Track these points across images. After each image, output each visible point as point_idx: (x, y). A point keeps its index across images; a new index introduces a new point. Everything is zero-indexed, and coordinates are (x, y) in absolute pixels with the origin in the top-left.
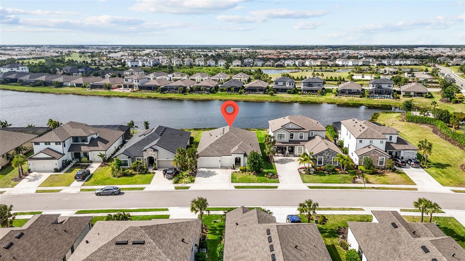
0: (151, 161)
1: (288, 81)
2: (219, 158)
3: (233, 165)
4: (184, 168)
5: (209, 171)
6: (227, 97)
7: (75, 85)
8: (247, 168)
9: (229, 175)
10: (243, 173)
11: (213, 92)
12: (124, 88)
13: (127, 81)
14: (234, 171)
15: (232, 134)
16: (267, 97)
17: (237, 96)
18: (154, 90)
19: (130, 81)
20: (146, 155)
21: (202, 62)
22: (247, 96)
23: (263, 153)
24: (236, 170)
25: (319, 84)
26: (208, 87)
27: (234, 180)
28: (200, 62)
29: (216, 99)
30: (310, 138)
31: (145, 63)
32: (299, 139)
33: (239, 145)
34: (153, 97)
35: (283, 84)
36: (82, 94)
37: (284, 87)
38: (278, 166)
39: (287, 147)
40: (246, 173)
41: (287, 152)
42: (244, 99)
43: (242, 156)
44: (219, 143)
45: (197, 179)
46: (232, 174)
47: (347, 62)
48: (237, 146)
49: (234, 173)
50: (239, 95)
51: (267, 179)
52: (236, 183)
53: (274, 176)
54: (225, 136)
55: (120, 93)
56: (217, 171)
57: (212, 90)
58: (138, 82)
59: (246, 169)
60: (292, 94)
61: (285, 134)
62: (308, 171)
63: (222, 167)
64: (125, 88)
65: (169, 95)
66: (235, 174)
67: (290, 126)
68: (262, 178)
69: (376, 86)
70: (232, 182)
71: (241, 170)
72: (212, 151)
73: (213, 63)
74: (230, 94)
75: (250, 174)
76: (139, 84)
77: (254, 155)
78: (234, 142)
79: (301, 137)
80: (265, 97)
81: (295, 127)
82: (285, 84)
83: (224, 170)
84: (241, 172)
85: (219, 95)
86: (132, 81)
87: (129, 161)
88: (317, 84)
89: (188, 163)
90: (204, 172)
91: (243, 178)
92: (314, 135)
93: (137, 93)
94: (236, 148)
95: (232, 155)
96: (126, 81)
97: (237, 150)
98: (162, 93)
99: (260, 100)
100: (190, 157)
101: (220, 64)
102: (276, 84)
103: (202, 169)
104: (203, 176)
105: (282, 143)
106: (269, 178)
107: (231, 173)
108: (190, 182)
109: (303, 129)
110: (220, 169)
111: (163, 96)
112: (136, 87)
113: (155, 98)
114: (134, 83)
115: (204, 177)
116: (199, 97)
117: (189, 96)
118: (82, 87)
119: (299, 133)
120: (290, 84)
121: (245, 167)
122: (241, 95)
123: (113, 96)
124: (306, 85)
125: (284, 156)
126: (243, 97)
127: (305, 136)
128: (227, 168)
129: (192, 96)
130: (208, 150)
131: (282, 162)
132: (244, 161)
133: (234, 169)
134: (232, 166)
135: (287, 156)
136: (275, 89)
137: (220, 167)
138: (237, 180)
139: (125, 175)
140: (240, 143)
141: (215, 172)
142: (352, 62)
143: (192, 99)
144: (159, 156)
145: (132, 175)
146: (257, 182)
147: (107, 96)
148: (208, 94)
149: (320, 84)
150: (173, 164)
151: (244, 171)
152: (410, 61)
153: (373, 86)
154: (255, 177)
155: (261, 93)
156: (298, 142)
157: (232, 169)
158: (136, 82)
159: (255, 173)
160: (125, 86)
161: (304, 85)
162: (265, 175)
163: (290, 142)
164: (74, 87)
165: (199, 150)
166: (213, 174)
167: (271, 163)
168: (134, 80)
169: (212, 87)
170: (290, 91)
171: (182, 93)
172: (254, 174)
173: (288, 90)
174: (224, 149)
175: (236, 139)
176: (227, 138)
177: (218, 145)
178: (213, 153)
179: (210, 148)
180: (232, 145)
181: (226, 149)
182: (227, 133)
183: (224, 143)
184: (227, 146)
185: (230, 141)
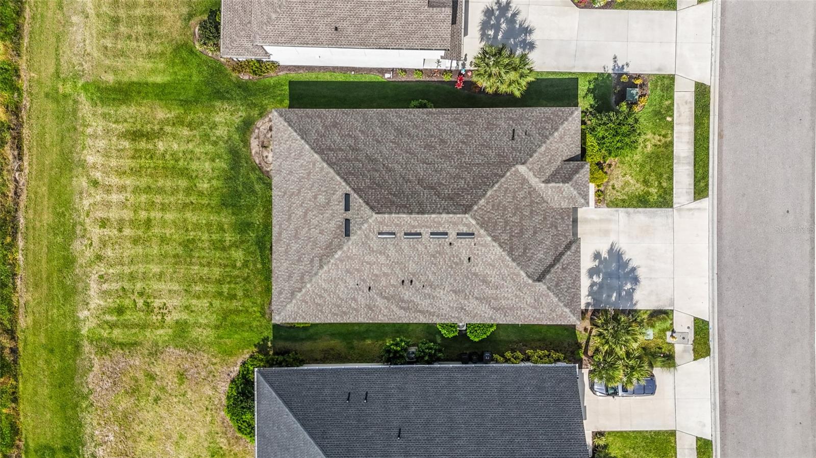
44: (525, 249)
174: (549, 231)
175: (507, 189)
176: (501, 222)
177: (532, 251)
178: (572, 267)
179: (551, 279)
180: (532, 202)
181: (546, 225)
182: (478, 219)
183: (522, 232)
184: (537, 221)
185: (515, 212)
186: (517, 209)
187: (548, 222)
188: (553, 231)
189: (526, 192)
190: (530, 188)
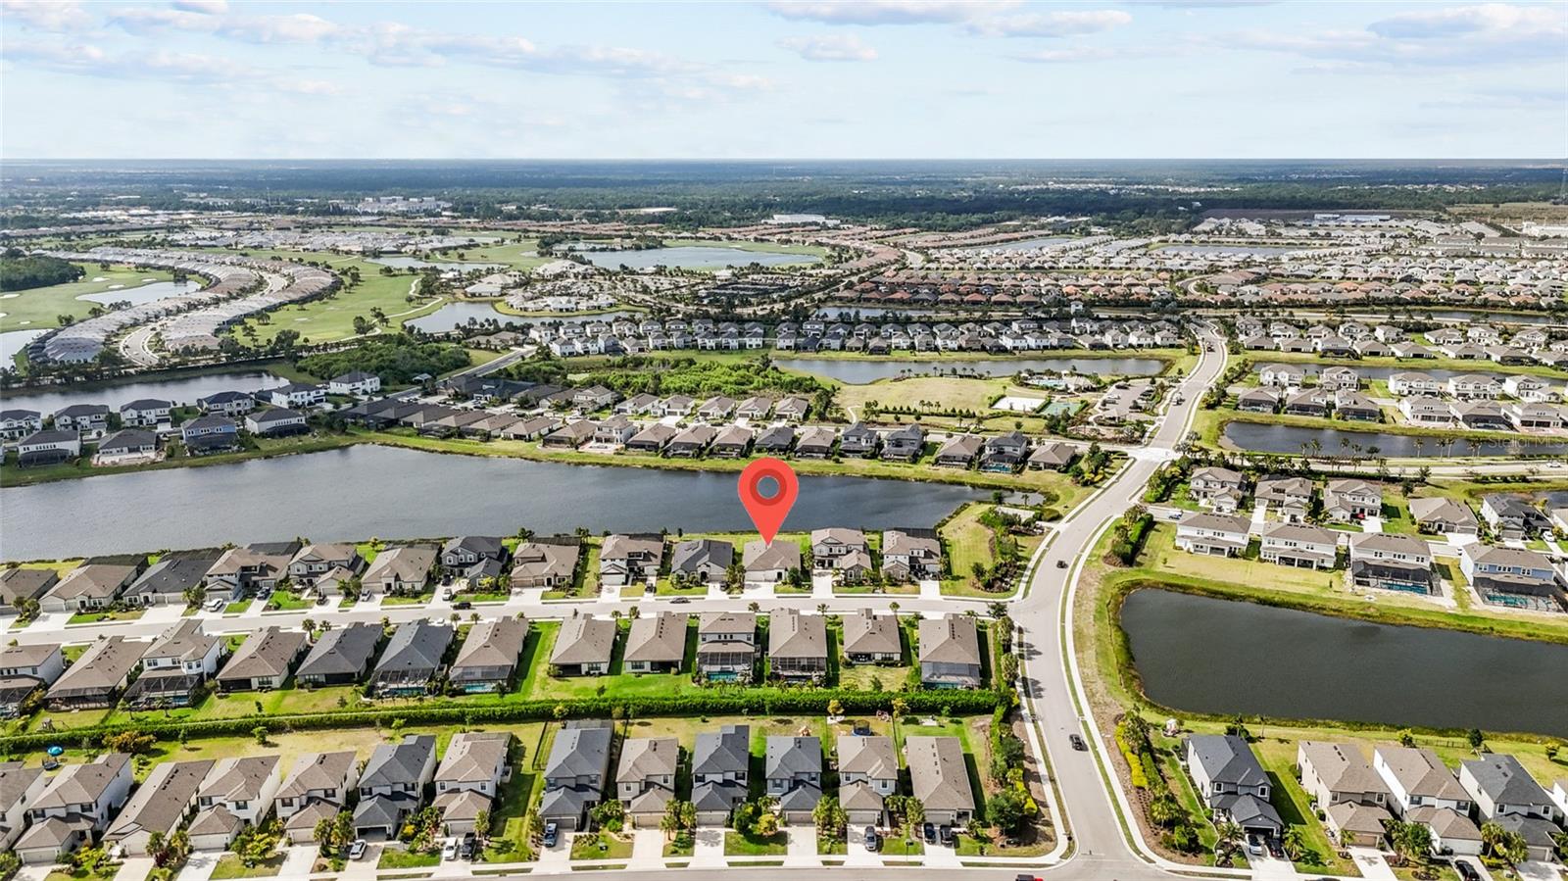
0: (704, 575)
2: (763, 572)
4: (734, 581)
5: (755, 584)
9: (772, 587)
14: (776, 583)
20: (700, 571)
23: (802, 567)
24: (778, 583)
27: (776, 591)
30: (848, 552)
32: (837, 552)
38: (815, 579)
39: (826, 560)
41: (826, 565)
43: (783, 571)
44: (763, 558)
45: (745, 590)
48: (780, 561)
49: (777, 585)
52: (778, 593)
53: (810, 588)
56: (762, 583)
61: (824, 547)
62: (839, 583)
63: (766, 581)
68: (800, 589)
70: (775, 593)
71: (782, 582)
72: (757, 565)
75: (790, 586)
77: (794, 571)
78: (777, 558)
79: (840, 551)
81: (833, 541)
83: (768, 583)
84: (782, 584)
87: (686, 575)
89: (737, 576)
90: (751, 585)
91: (784, 590)
94: (779, 563)
95: (775, 569)
97: (780, 565)
100: (738, 571)
103: (749, 582)
104: (750, 588)
105: (822, 556)
106: (806, 589)
107: (774, 585)
108: (741, 592)
109: (842, 543)
119: (838, 547)
121: (786, 580)
125: (822, 569)
127: (844, 551)
128: (770, 581)
130: (753, 564)
131: (820, 575)
132: (785, 575)
133: (777, 581)
134: (775, 579)
135: (825, 569)
137: (764, 580)
138: (779, 591)
139: (684, 587)
140: (782, 559)
141: (760, 584)
144: (711, 571)
145: (690, 588)
146: (796, 593)
150: (726, 579)
151: (785, 584)
154: (794, 589)
156: (836, 556)
157: (775, 581)
162: (803, 587)
163: (829, 556)
165: (745, 563)
166: (759, 586)
167: (810, 576)
172: (793, 586)
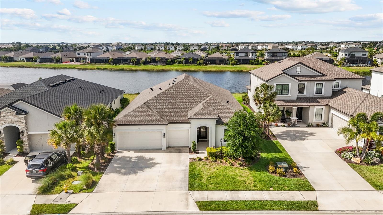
1: (251, 52)
2: (163, 129)
3: (194, 143)
5: (139, 158)
6: (185, 68)
7: (25, 60)
8: (226, 150)
9: (184, 168)
10: (215, 161)
11: (169, 64)
12: (76, 62)
13: (80, 55)
14: (195, 156)
15: (191, 83)
16: (229, 67)
17: (195, 67)
18: (105, 63)
19: (82, 54)
21: (162, 47)
22: (206, 66)
24: (200, 155)
25: (283, 54)
26: (164, 58)
27: (196, 182)
28: (160, 47)
29: (172, 70)
30: (335, 94)
31: (108, 47)
32: (315, 94)
33: (204, 101)
34: (102, 68)
35: (245, 55)
36: (28, 66)
37: (246, 58)
39: (295, 109)
40: (224, 161)
41: (294, 118)
42: (203, 69)
44: (164, 100)
45: (105, 179)
46: (191, 165)
47: (296, 46)
48: (202, 103)
49: (196, 163)
50: (198, 66)
51: (277, 177)
52: (202, 189)
53: (293, 171)
54: (176, 86)
55: (68, 65)
56: (158, 157)
57: (169, 61)
58: (91, 55)
59: (221, 151)
60: (256, 64)
61: (290, 84)
63: (170, 149)
64: (78, 62)
65: (121, 66)
66: (199, 166)
67: (299, 70)
68: (263, 174)
69: (349, 55)
70: (192, 187)
71: (211, 154)
72: (149, 115)
73: (172, 47)
74: (188, 65)
75: (232, 165)
76: (91, 57)
77: (245, 121)
78: (195, 98)
79: (319, 91)
80: (226, 67)
81: (306, 71)
82: (246, 55)
83: (174, 155)
84: (210, 158)
85: (175, 66)
86: (85, 55)
88: (281, 54)
89: (84, 141)
90: (127, 161)
91: (218, 176)
92: (339, 88)
93: (87, 65)
94: (200, 106)
95: (191, 121)
96: (78, 55)
97: (202, 111)
98: (113, 65)
99: (221, 70)
100: (91, 125)
101: (179, 49)
102: (237, 55)
103: (126, 154)
104: (122, 171)
105: (285, 101)
106: (281, 175)
107: (188, 162)
108: (85, 187)
109: (323, 75)
110: (164, 151)
111: (114, 67)
112: (88, 61)
113: (105, 69)
114: (87, 56)
115: (124, 174)
116: (153, 68)
117: (143, 67)
118: (32, 61)
119: (316, 83)
120: (253, 55)
121: (219, 149)
122: (199, 66)
123: (60, 68)
124: (270, 55)
125: (289, 126)
126: (202, 67)
127: (327, 89)
128: (179, 150)
129: (146, 67)
130: (139, 111)
132: (217, 134)
133: (196, 152)
134: (191, 145)
135: (294, 126)
136: (236, 60)
137: (164, 147)
138: (204, 181)
140: (208, 99)
141: (152, 159)
142: (301, 47)
143: (146, 69)
144: (30, 126)
146: (255, 187)
147: (53, 68)
148: (164, 65)
149: (285, 54)
151: (217, 156)
152: (355, 45)
153: (346, 55)
154: (246, 172)
155: (222, 64)
156: (312, 100)
157: (190, 152)
158: (88, 55)
159: (242, 161)
160: (77, 60)
161: (268, 56)
162: (271, 168)
163: (299, 99)
164: (24, 61)
166: (150, 164)
167: (270, 139)
168: (86, 54)
169: (169, 59)
170: (254, 61)
171: (136, 65)
172: (242, 165)
173: (251, 61)
174: (173, 110)
175: (198, 92)
176: (180, 90)
177: (162, 103)
178: (149, 119)
179: (144, 108)
180: (191, 103)
181: (178, 109)
182: (181, 82)
183: (173, 98)
184: (180, 105)
185: (185, 96)
186: (187, 96)
187: (179, 110)
188: (174, 112)
189: (197, 100)
190: (200, 102)
